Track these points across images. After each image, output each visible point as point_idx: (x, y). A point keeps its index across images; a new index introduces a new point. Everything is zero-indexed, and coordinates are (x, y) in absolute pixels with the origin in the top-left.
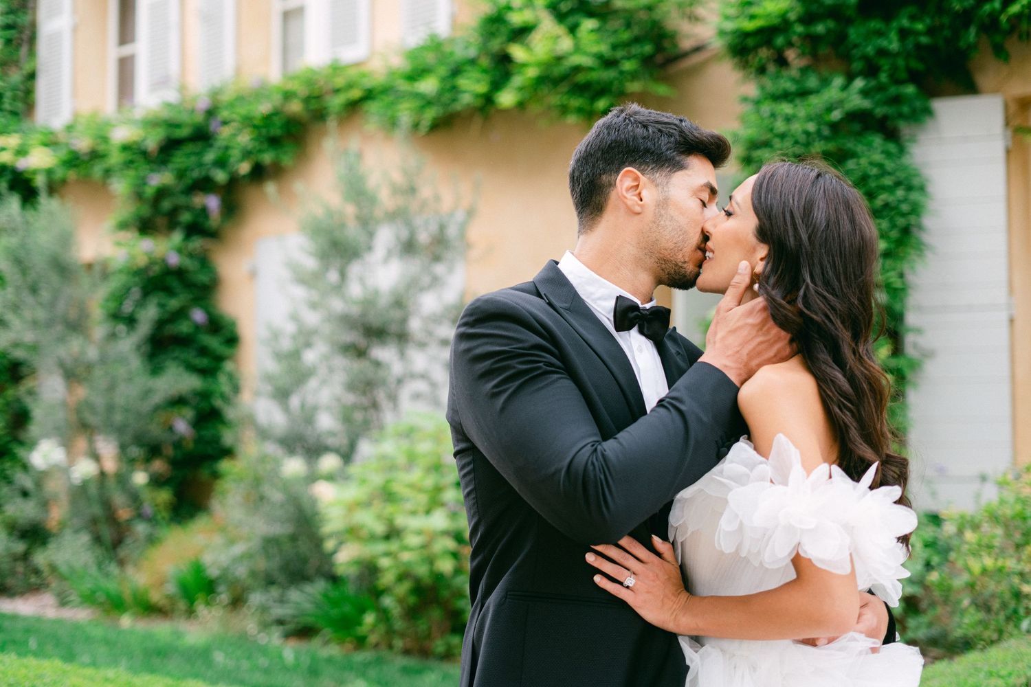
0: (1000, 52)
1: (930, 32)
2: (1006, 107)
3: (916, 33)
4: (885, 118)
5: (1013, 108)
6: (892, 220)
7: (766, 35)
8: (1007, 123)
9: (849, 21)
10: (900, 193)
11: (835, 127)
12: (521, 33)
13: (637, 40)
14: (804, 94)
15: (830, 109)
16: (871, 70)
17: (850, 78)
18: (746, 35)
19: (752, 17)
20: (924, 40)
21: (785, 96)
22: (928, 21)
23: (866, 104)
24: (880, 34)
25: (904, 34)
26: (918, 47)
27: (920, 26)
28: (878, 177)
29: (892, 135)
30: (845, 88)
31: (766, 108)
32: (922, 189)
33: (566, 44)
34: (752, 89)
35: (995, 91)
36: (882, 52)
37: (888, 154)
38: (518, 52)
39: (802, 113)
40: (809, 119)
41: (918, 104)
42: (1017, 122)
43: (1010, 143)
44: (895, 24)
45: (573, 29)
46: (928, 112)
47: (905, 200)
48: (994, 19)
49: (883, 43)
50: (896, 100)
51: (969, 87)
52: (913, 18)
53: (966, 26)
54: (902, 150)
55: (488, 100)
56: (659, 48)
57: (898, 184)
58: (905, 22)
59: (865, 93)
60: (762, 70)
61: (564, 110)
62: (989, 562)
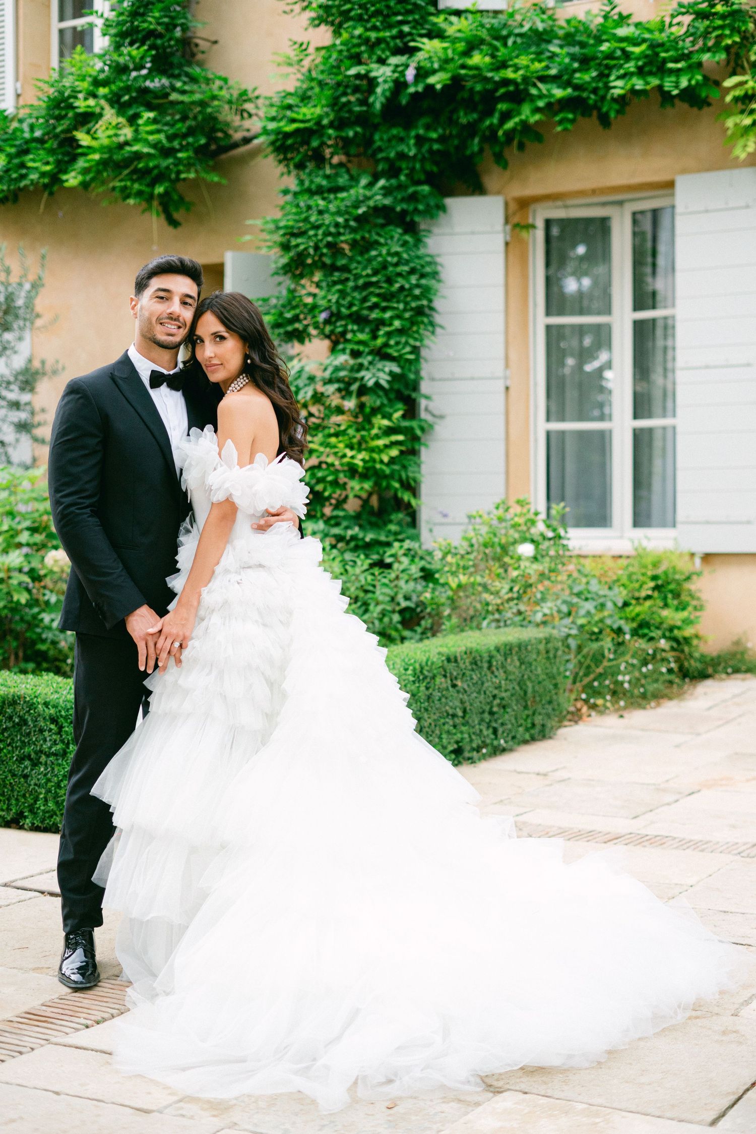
0: (500, 159)
1: (442, 139)
2: (506, 204)
3: (432, 140)
4: (404, 212)
5: (513, 206)
6: (406, 303)
7: (305, 135)
8: (507, 221)
9: (376, 127)
10: (413, 279)
11: (361, 220)
12: (87, 119)
13: (191, 132)
14: (336, 190)
15: (356, 205)
16: (393, 171)
17: (376, 177)
18: (287, 135)
19: (294, 121)
20: (436, 147)
21: (320, 191)
22: (440, 131)
23: (387, 201)
24: (401, 140)
25: (420, 140)
26: (431, 151)
27: (434, 135)
28: (396, 265)
29: (411, 228)
30: (370, 185)
31: (303, 201)
32: (435, 275)
33: (127, 133)
34: (292, 183)
35: (498, 193)
36: (402, 156)
37: (405, 244)
38: (83, 138)
39: (332, 208)
40: (339, 213)
41: (432, 203)
42: (516, 220)
43: (508, 238)
44: (413, 133)
45: (133, 120)
46: (442, 208)
47: (418, 286)
48: (493, 130)
49: (402, 148)
50: (414, 198)
51: (477, 188)
52: (428, 127)
53: (472, 136)
54: (418, 241)
55: (55, 179)
56: (211, 139)
57: (413, 271)
58: (421, 132)
59: (387, 191)
60: (300, 166)
61: (126, 193)
62: (463, 579)
